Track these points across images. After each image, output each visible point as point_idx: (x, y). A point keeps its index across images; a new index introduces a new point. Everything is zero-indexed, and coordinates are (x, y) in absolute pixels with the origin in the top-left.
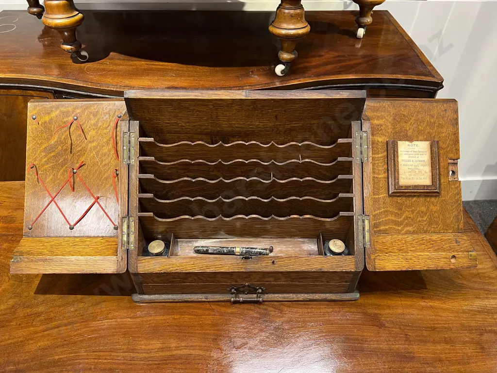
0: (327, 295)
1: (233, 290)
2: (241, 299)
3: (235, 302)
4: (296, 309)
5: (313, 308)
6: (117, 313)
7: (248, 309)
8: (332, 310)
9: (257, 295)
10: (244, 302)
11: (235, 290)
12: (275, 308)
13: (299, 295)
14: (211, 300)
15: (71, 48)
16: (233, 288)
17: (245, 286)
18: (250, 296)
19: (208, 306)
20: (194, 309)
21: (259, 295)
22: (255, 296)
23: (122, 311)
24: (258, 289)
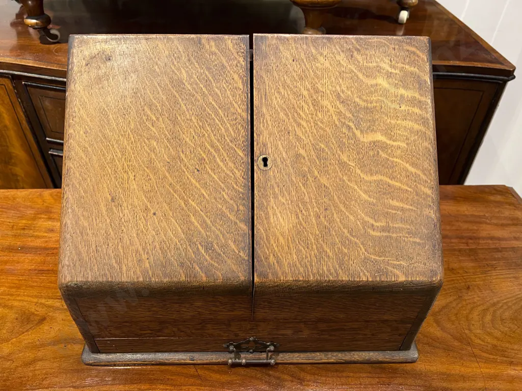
0: (371, 354)
1: (231, 348)
2: (244, 361)
3: (235, 365)
4: (324, 379)
5: (349, 377)
6: (57, 379)
7: (252, 377)
8: (377, 380)
9: (267, 356)
10: (248, 365)
11: (235, 347)
12: (292, 376)
13: (330, 354)
14: (199, 362)
15: (37, 23)
16: (232, 344)
17: (249, 341)
18: (257, 355)
19: (192, 370)
20: (171, 376)
21: (270, 354)
22: (264, 355)
23: (64, 376)
24: (268, 346)
